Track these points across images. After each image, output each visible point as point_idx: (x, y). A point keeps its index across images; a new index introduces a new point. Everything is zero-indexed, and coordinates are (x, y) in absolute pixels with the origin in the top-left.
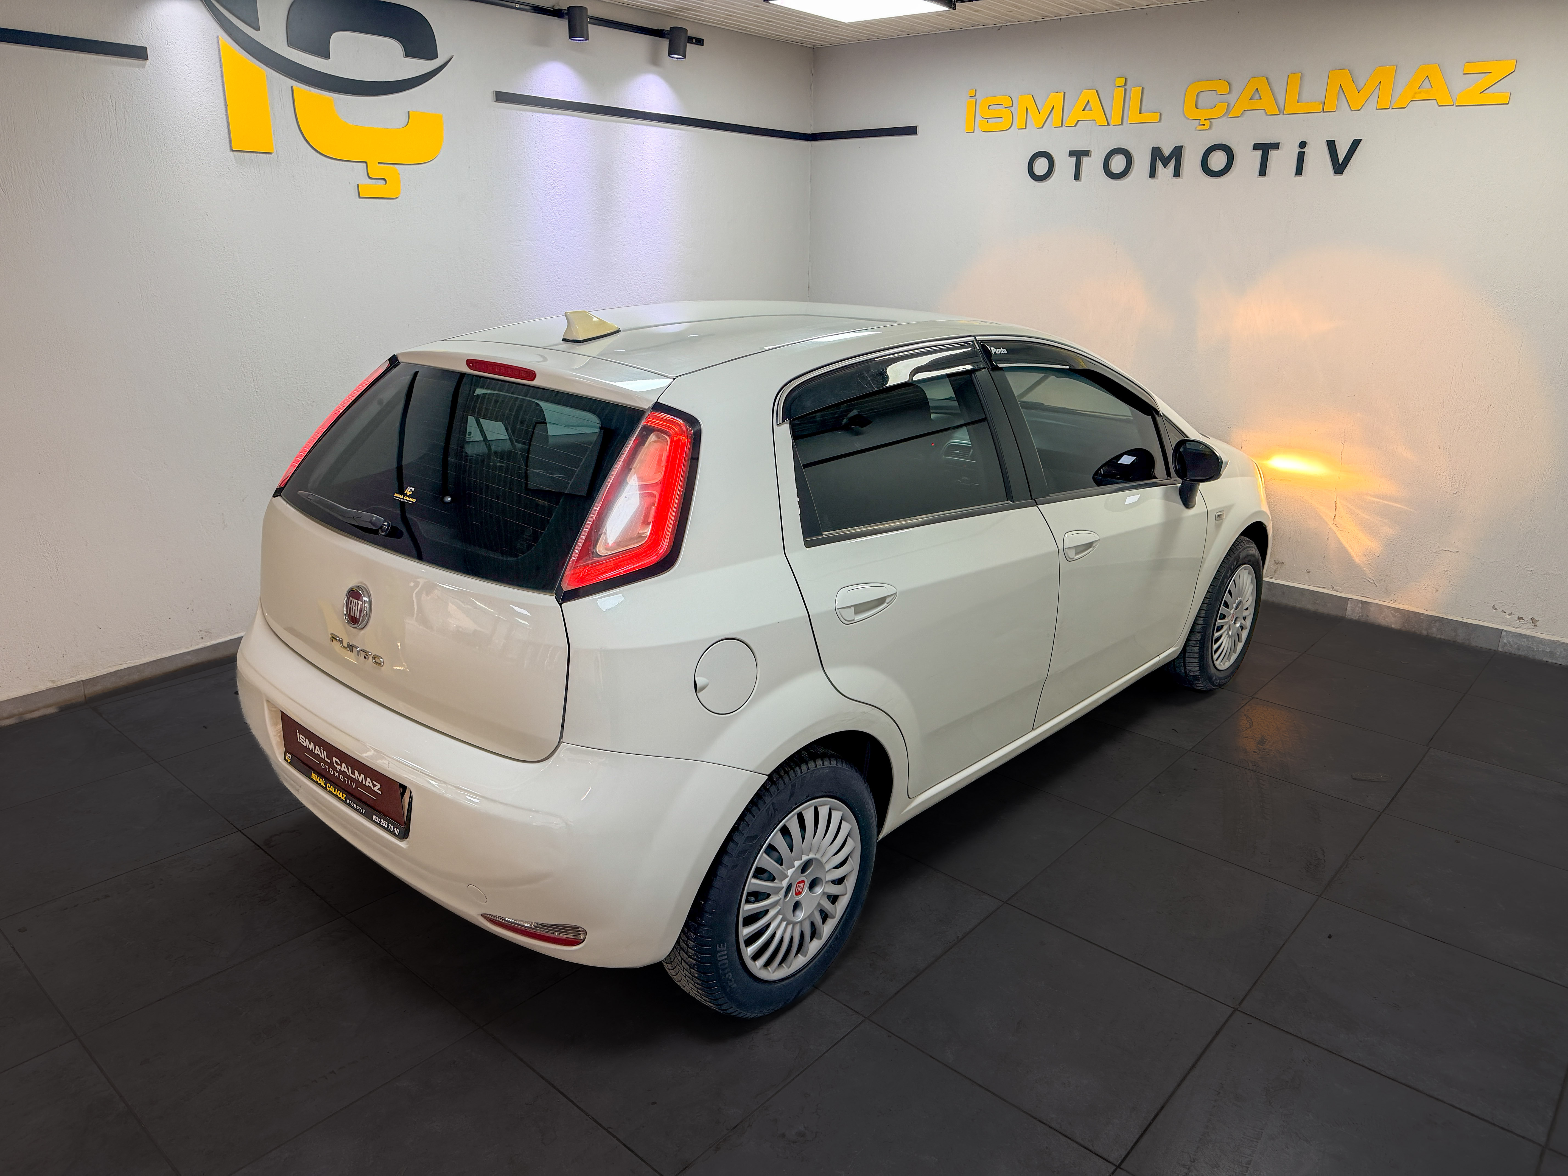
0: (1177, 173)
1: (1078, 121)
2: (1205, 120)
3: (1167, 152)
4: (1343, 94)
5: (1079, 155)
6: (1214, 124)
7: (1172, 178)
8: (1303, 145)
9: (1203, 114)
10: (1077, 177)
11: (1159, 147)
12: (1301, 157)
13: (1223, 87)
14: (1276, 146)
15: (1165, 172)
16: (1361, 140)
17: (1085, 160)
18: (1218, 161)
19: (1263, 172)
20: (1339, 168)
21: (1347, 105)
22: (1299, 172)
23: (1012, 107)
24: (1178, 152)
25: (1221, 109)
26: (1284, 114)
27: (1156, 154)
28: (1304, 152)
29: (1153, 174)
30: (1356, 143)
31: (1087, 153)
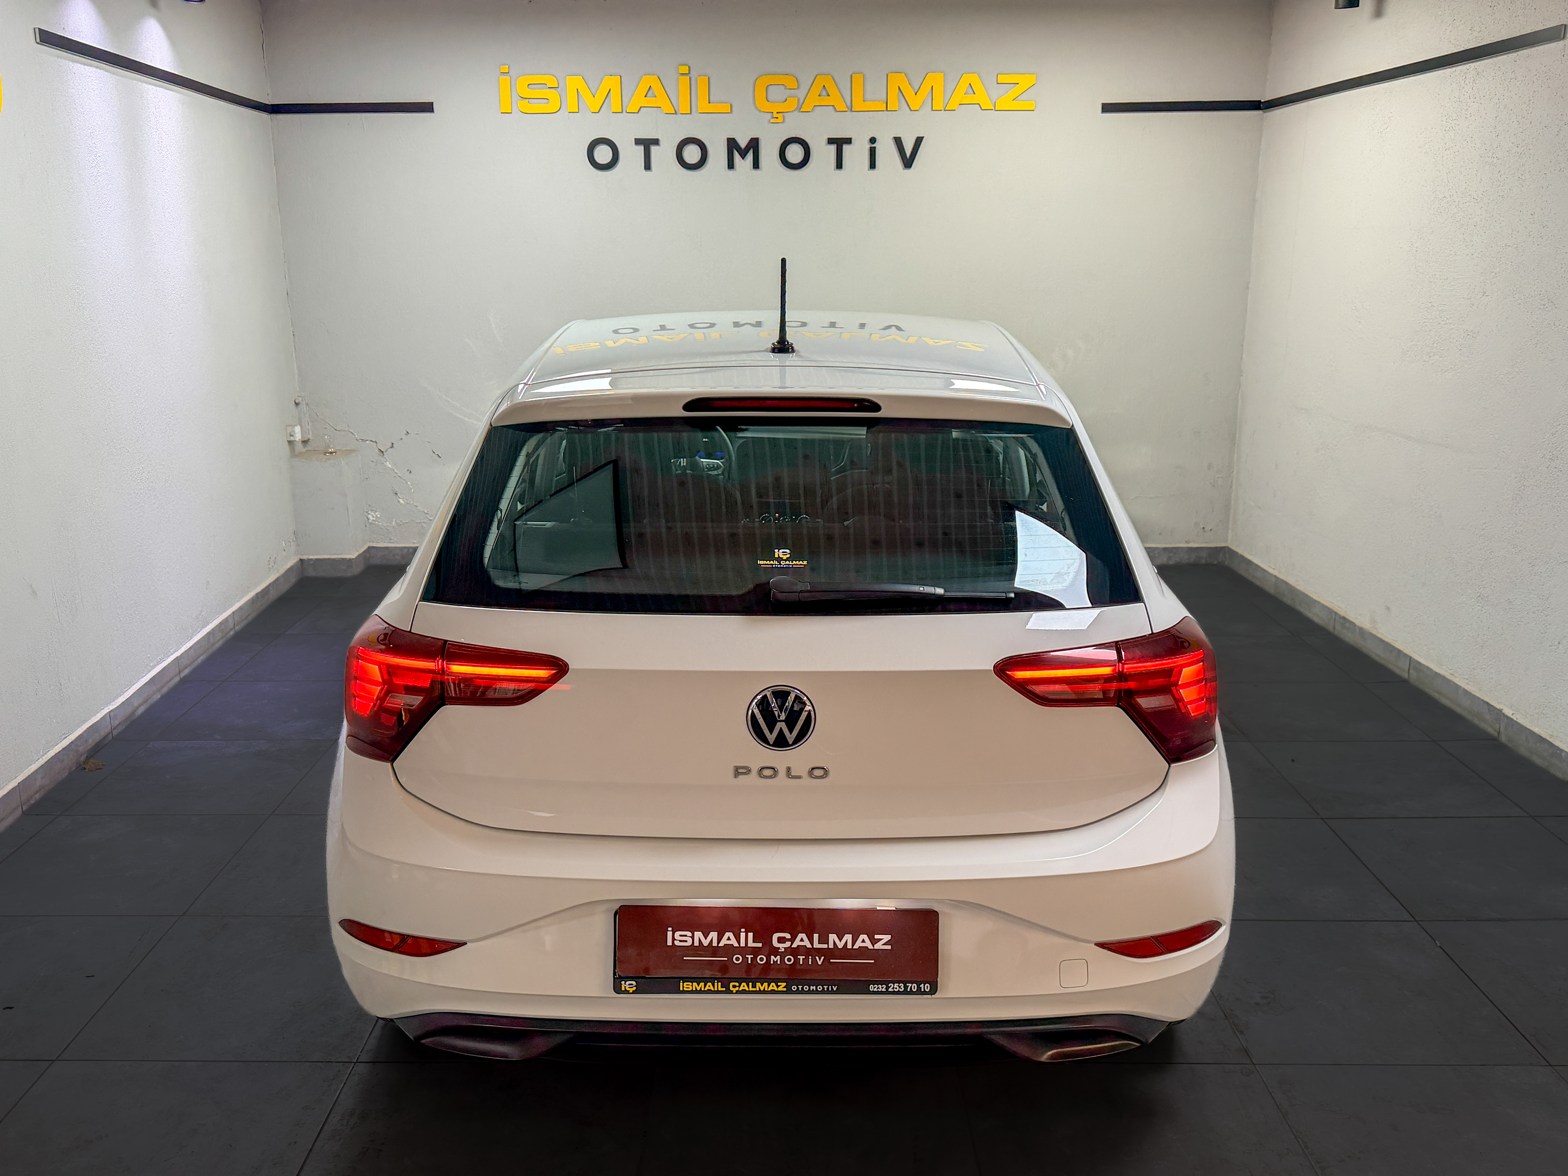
0: (756, 165)
1: (641, 107)
2: (777, 113)
3: (743, 144)
4: (901, 96)
5: (647, 144)
6: (787, 118)
7: (751, 170)
8: (873, 140)
9: (774, 107)
10: (648, 167)
11: (734, 139)
12: (873, 152)
13: (792, 83)
14: (849, 141)
15: (744, 164)
16: (923, 137)
17: (654, 149)
18: (795, 154)
19: (839, 165)
20: (908, 162)
21: (907, 106)
22: (873, 165)
23: (558, 87)
24: (754, 144)
25: (793, 104)
26: (852, 111)
27: (732, 144)
28: (875, 148)
29: (731, 165)
30: (919, 141)
31: (656, 142)
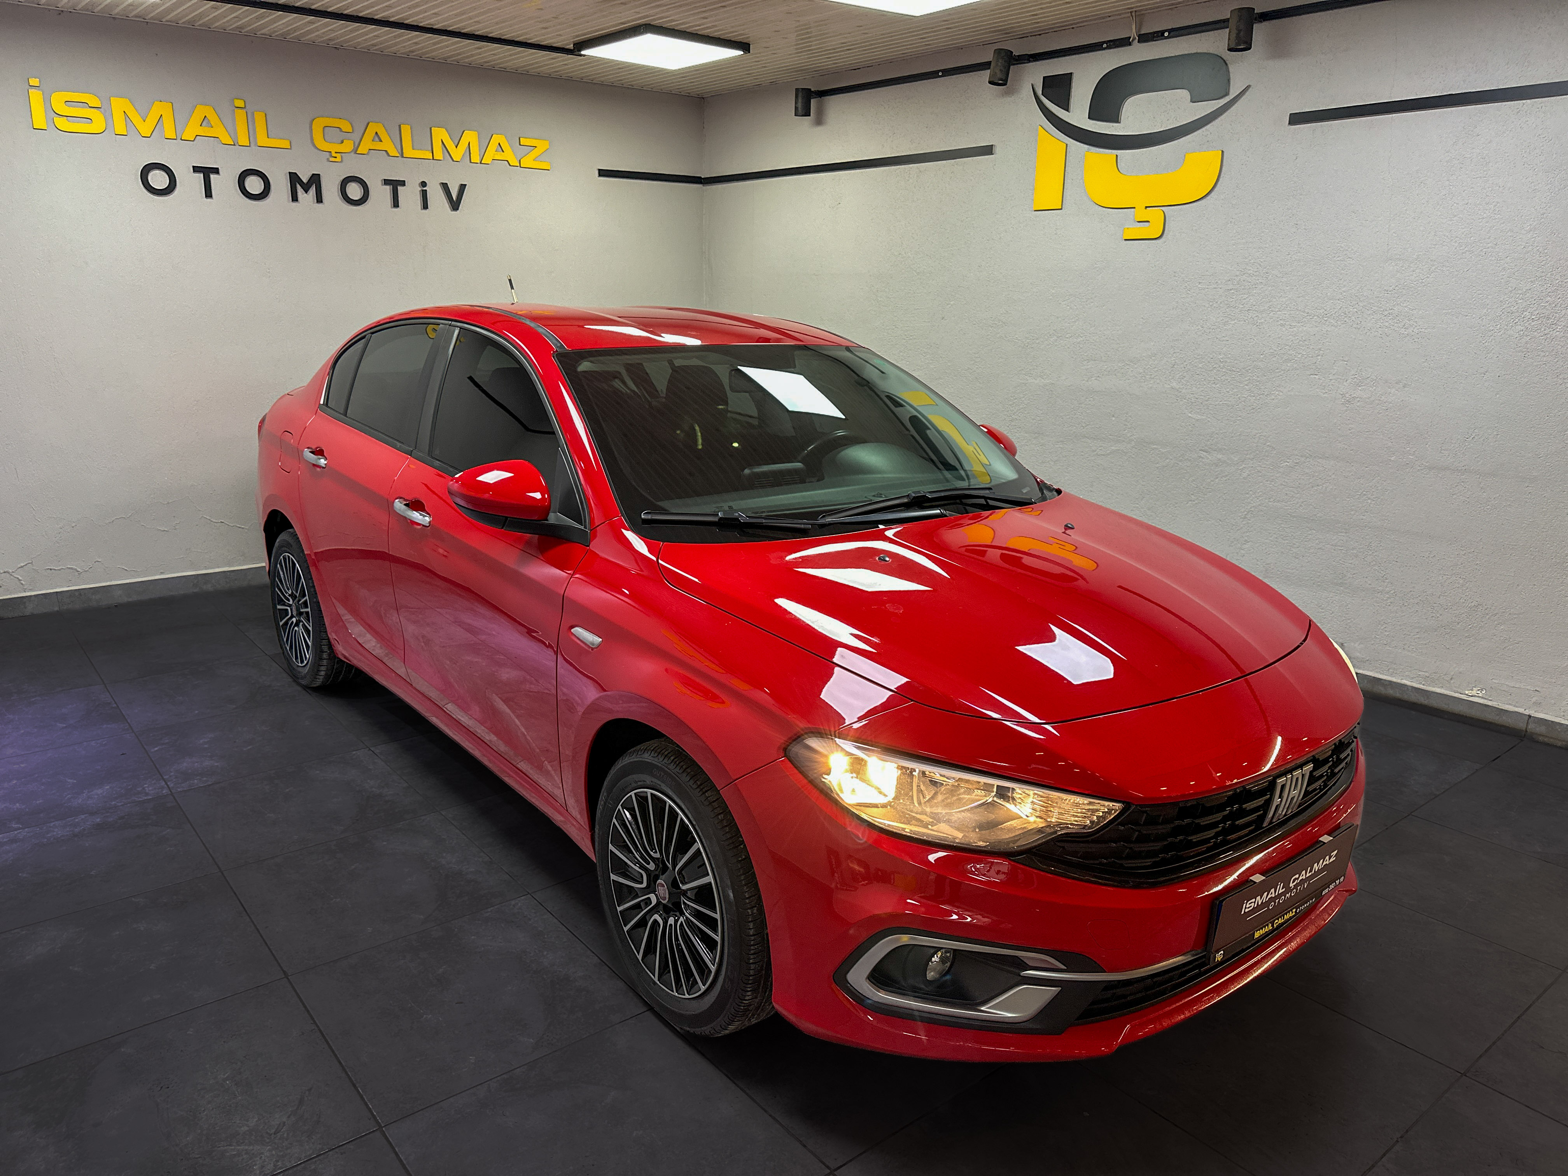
0: (319, 200)
1: (197, 136)
2: (336, 153)
3: (305, 180)
4: (444, 149)
5: (207, 172)
6: (344, 158)
7: (314, 203)
8: (424, 184)
9: (334, 148)
10: (209, 194)
11: (296, 173)
12: (424, 194)
13: (346, 127)
14: (403, 183)
15: (307, 198)
16: (466, 185)
17: (212, 176)
18: (354, 190)
19: (396, 204)
20: (455, 205)
21: (449, 157)
22: (425, 206)
23: (101, 108)
24: (315, 179)
25: (348, 146)
26: (402, 156)
27: (294, 178)
28: (426, 190)
29: (295, 198)
30: (462, 187)
31: (216, 171)
